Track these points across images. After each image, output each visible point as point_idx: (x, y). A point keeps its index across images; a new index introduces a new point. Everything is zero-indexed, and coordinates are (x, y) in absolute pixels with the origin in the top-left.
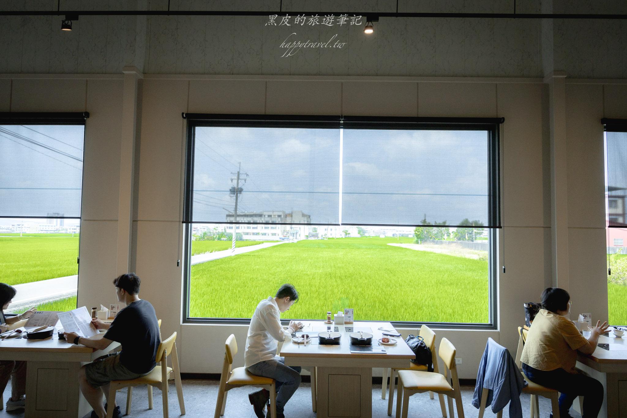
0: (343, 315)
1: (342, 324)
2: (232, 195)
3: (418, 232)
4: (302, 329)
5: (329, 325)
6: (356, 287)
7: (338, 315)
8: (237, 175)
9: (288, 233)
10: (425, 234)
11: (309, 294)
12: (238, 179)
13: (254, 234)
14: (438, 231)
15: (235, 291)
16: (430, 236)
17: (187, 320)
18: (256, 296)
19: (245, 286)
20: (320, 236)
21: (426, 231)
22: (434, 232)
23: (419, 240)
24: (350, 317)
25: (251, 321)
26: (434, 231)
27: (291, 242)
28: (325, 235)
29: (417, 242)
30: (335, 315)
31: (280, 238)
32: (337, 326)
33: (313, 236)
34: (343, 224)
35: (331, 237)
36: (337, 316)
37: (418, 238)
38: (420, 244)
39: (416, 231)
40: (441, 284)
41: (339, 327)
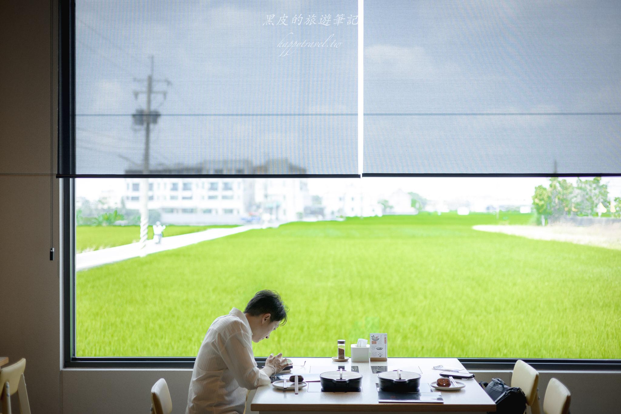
0: (368, 346)
1: (366, 362)
2: (138, 127)
3: (540, 200)
4: (291, 369)
5: (341, 364)
6: (403, 314)
7: (357, 346)
8: (146, 84)
9: (258, 207)
10: (555, 205)
11: (305, 329)
12: (150, 91)
13: (185, 211)
14: (584, 196)
15: (151, 325)
16: (566, 209)
17: (72, 362)
18: (196, 334)
19: (173, 316)
20: (327, 212)
21: (559, 199)
22: (575, 199)
23: (543, 217)
24: (380, 349)
25: (196, 362)
26: (576, 197)
27: (264, 226)
28: (340, 211)
29: (539, 223)
30: (353, 346)
31: (243, 219)
32: (356, 365)
33: (314, 213)
34: (365, 175)
35: (352, 215)
36: (355, 347)
37: (539, 213)
38: (545, 225)
39: (536, 197)
40: (583, 305)
41: (360, 366)
